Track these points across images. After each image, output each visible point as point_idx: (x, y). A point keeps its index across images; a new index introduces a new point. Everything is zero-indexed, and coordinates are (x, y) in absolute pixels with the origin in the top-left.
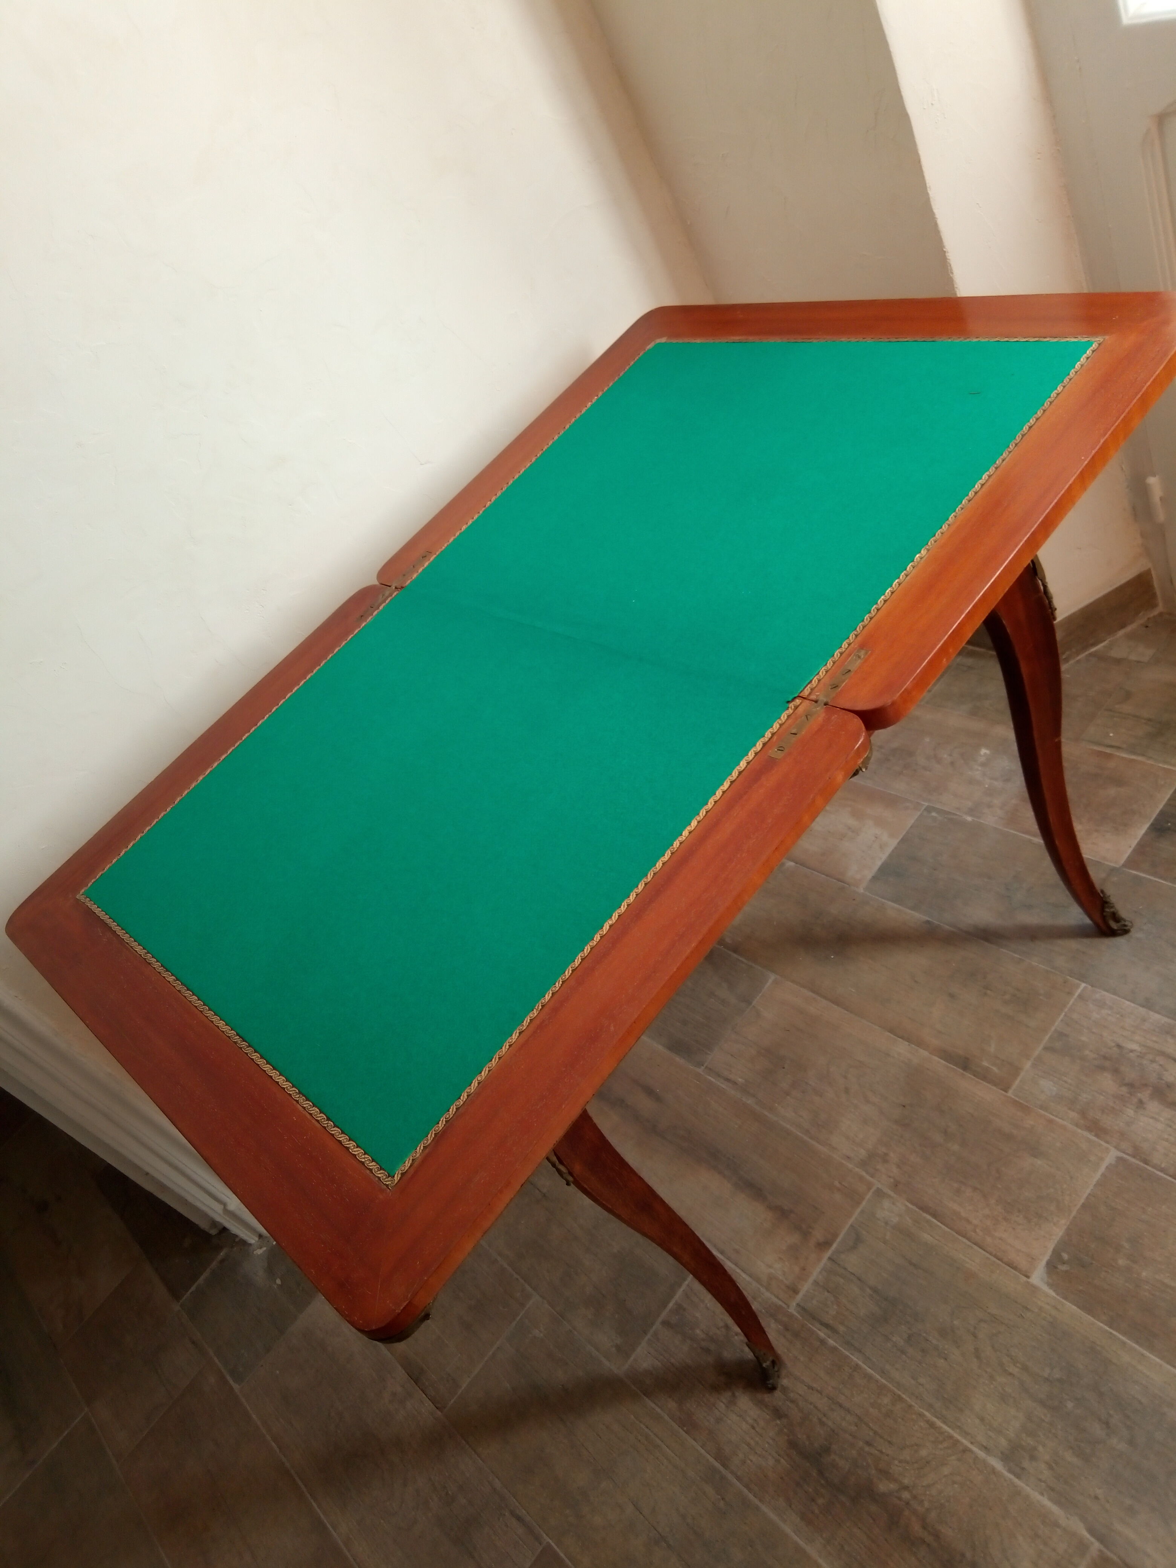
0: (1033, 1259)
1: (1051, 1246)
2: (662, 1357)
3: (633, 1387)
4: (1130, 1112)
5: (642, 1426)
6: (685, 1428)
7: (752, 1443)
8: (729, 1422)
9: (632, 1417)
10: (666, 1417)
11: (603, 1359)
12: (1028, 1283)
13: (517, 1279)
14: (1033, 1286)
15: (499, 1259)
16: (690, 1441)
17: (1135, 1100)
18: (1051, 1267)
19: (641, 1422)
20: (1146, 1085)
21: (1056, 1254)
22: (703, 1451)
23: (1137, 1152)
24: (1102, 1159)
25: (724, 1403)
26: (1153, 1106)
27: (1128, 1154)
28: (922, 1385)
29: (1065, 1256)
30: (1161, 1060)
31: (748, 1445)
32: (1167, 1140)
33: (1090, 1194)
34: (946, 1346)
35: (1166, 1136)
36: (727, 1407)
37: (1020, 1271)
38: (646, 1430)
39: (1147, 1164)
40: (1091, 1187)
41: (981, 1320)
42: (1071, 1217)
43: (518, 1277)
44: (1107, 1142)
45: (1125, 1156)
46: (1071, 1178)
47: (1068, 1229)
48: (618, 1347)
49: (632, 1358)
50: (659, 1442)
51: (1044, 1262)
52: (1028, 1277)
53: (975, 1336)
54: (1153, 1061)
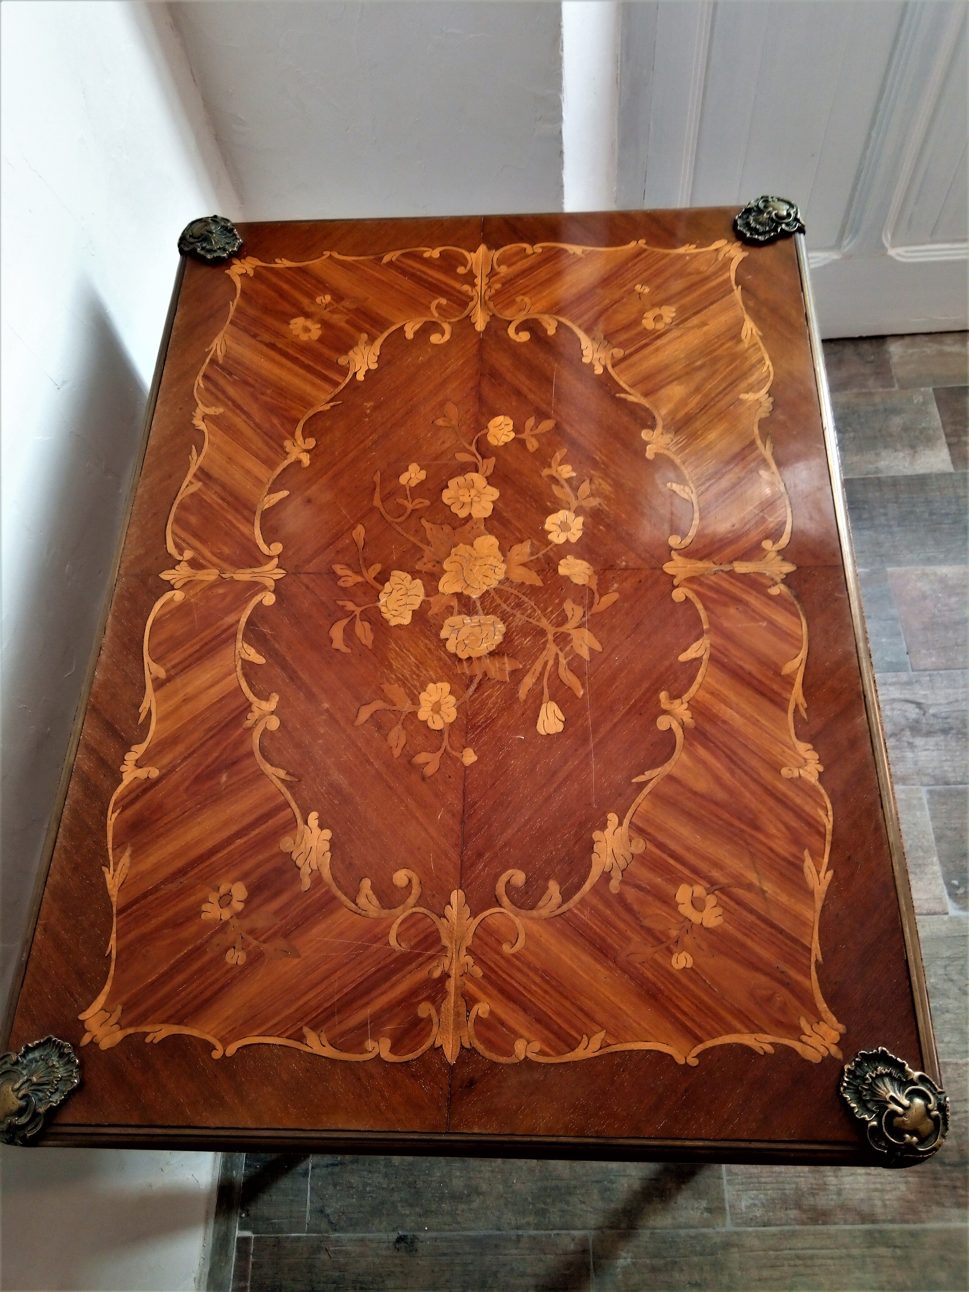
0: (940, 899)
1: (941, 881)
2: (752, 1185)
3: (750, 1229)
4: (909, 755)
5: (786, 1252)
6: (820, 1222)
7: (879, 1186)
8: (848, 1186)
9: (771, 1253)
10: (798, 1228)
11: (704, 1230)
12: (950, 917)
13: (558, 1234)
14: (955, 917)
15: (520, 1232)
16: (833, 1228)
17: (905, 744)
18: (953, 895)
19: (781, 1250)
20: (903, 730)
21: (949, 885)
22: (848, 1227)
23: (937, 780)
24: (920, 799)
25: (830, 1176)
26: (919, 741)
27: (932, 785)
28: (950, 1042)
29: (956, 882)
30: (895, 705)
31: (876, 1190)
32: (946, 761)
33: (933, 829)
34: (941, 1002)
35: (944, 758)
36: (836, 1177)
37: (939, 913)
38: (793, 1252)
39: (949, 784)
40: (931, 823)
41: (945, 967)
42: (936, 852)
43: (555, 1232)
44: (913, 785)
45: (931, 787)
46: (914, 824)
47: (941, 862)
48: (709, 1210)
49: (727, 1208)
50: (810, 1252)
51: (947, 897)
52: (947, 914)
53: (951, 980)
54: (893, 709)
